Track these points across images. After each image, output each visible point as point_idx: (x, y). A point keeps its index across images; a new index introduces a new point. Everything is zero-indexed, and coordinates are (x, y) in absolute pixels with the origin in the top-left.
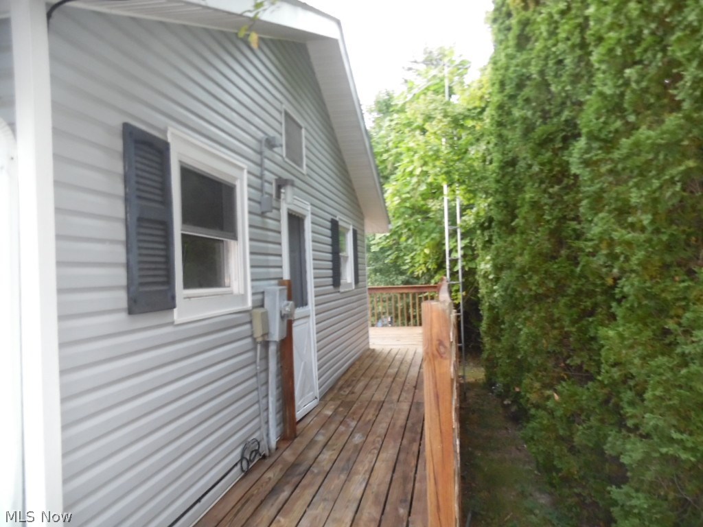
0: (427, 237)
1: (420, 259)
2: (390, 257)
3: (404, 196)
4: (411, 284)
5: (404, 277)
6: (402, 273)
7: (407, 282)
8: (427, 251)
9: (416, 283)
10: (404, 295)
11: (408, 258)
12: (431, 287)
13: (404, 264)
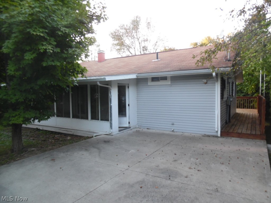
0: (253, 83)
1: (250, 89)
2: (239, 88)
3: (246, 71)
4: (246, 96)
5: (243, 94)
6: (243, 93)
7: (244, 96)
8: (253, 87)
9: (247, 96)
10: (244, 100)
11: (246, 89)
12: (253, 97)
13: (244, 90)
